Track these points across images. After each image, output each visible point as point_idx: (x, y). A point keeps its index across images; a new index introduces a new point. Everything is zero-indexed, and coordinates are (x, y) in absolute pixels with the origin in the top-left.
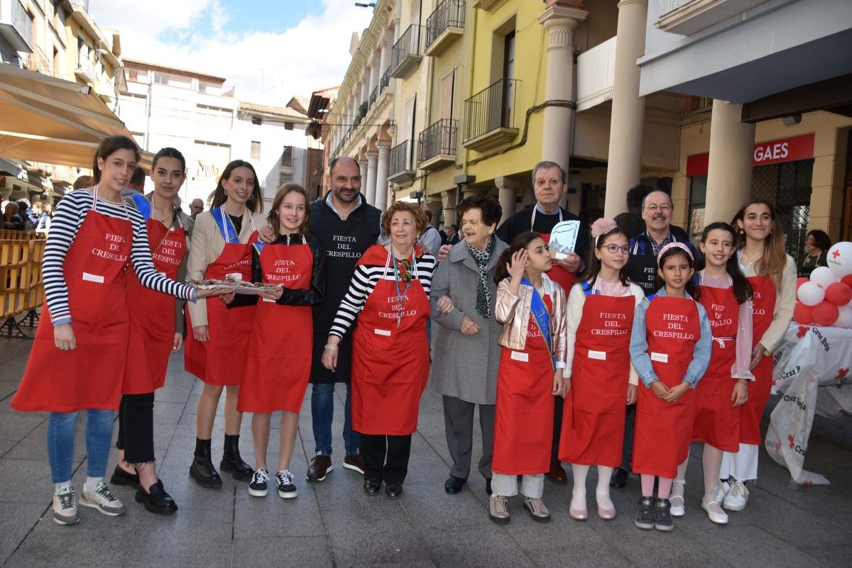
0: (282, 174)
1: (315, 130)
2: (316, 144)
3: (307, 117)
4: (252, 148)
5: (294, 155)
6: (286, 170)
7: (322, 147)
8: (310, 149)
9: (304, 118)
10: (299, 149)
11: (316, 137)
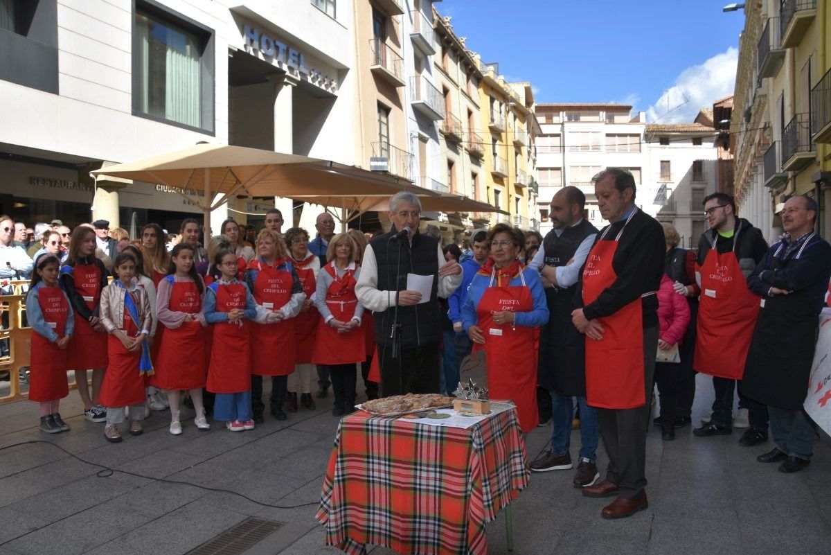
0: (694, 190)
1: (724, 141)
2: (726, 155)
3: (713, 129)
4: (662, 168)
5: (706, 169)
6: (698, 186)
7: (732, 157)
8: (720, 160)
9: (711, 131)
10: (710, 162)
11: (726, 149)
